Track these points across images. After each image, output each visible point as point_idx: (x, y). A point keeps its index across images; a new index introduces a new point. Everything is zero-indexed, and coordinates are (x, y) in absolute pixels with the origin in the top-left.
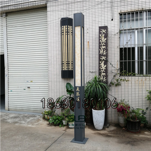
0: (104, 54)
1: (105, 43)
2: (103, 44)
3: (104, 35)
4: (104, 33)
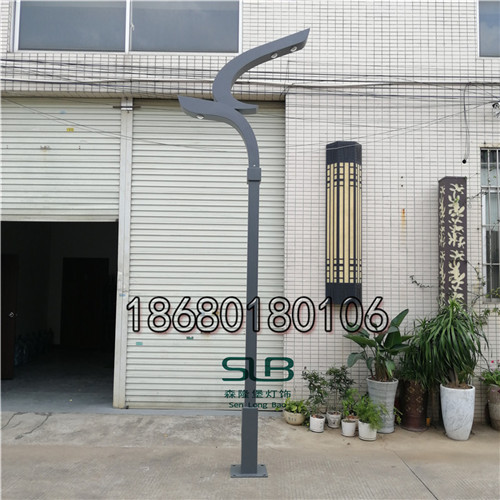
0: (460, 245)
1: (460, 218)
2: (457, 220)
3: (458, 197)
4: (458, 193)
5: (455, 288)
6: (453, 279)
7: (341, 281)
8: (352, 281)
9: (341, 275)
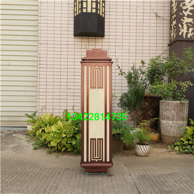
5: (186, 13)
6: (184, 5)
7: (84, 11)
8: (94, 11)
9: (84, 6)
